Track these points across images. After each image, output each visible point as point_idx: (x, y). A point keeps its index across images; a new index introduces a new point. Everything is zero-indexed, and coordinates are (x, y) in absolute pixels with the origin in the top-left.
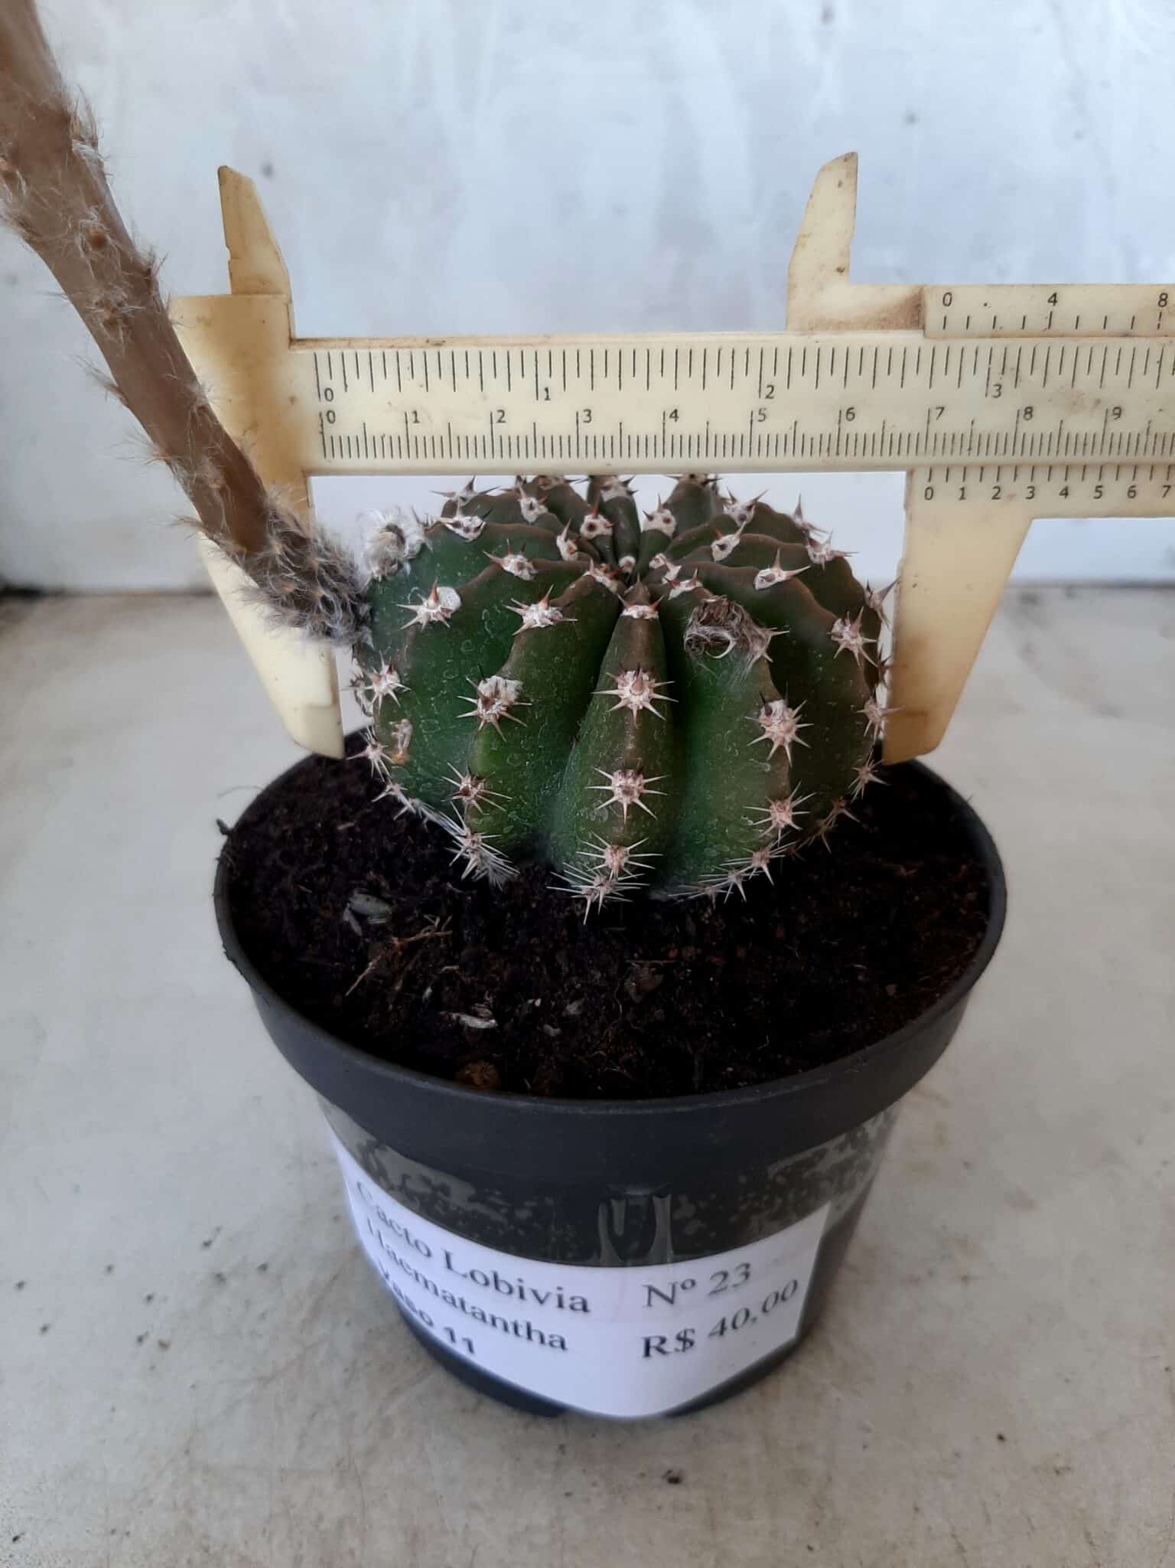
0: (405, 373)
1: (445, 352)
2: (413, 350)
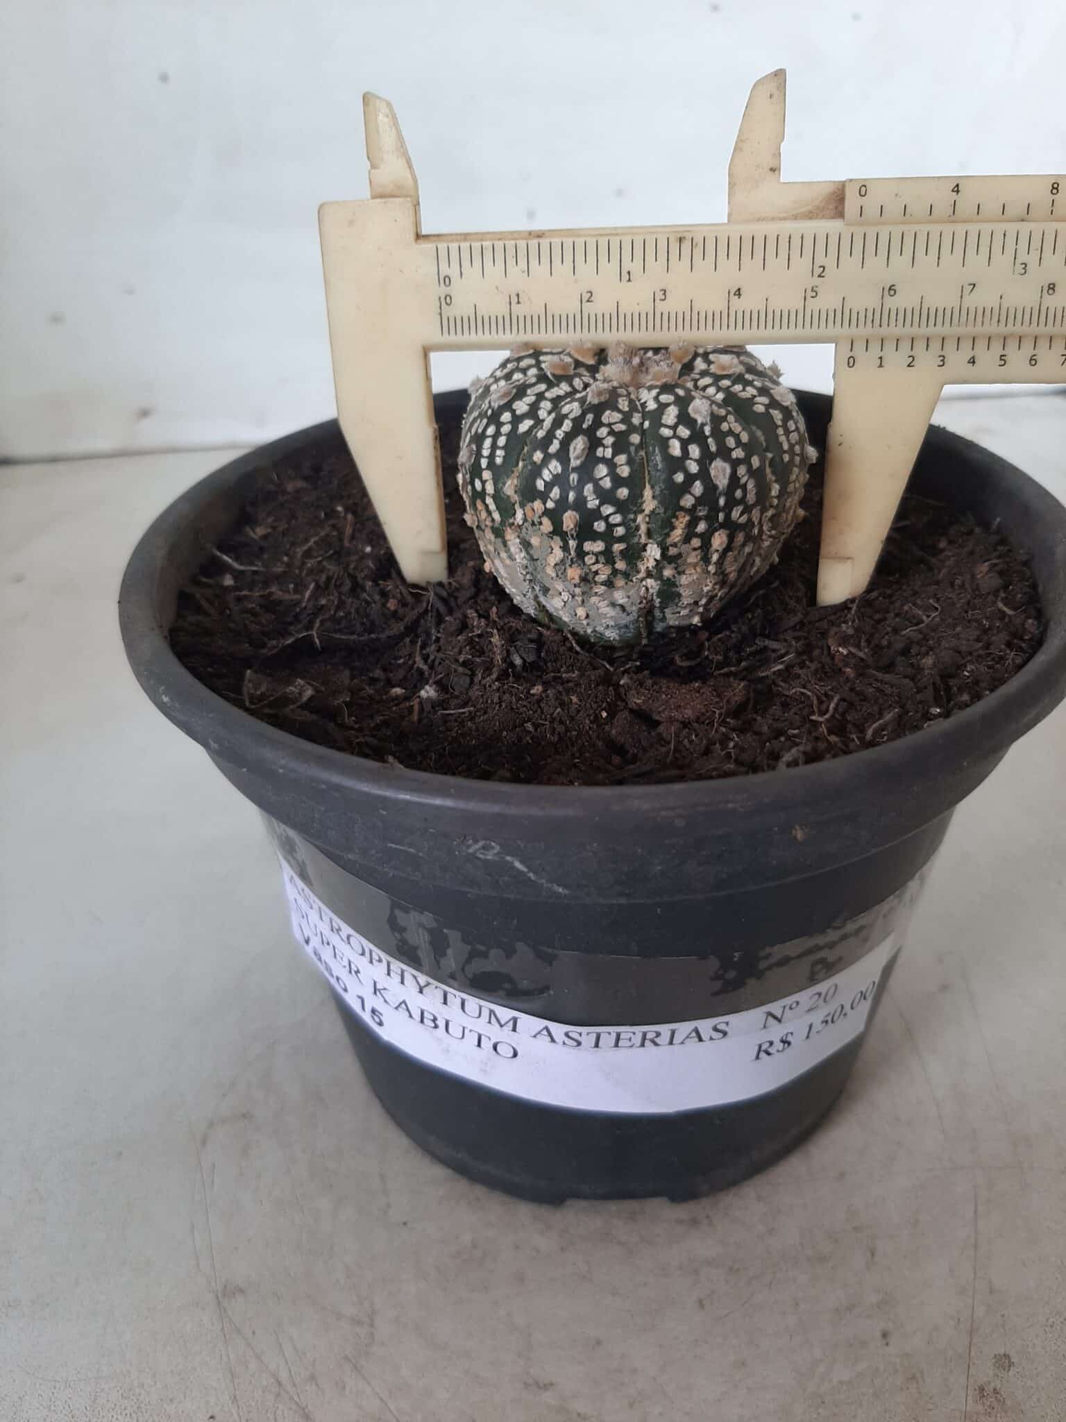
0: (511, 261)
1: (545, 242)
2: (518, 242)
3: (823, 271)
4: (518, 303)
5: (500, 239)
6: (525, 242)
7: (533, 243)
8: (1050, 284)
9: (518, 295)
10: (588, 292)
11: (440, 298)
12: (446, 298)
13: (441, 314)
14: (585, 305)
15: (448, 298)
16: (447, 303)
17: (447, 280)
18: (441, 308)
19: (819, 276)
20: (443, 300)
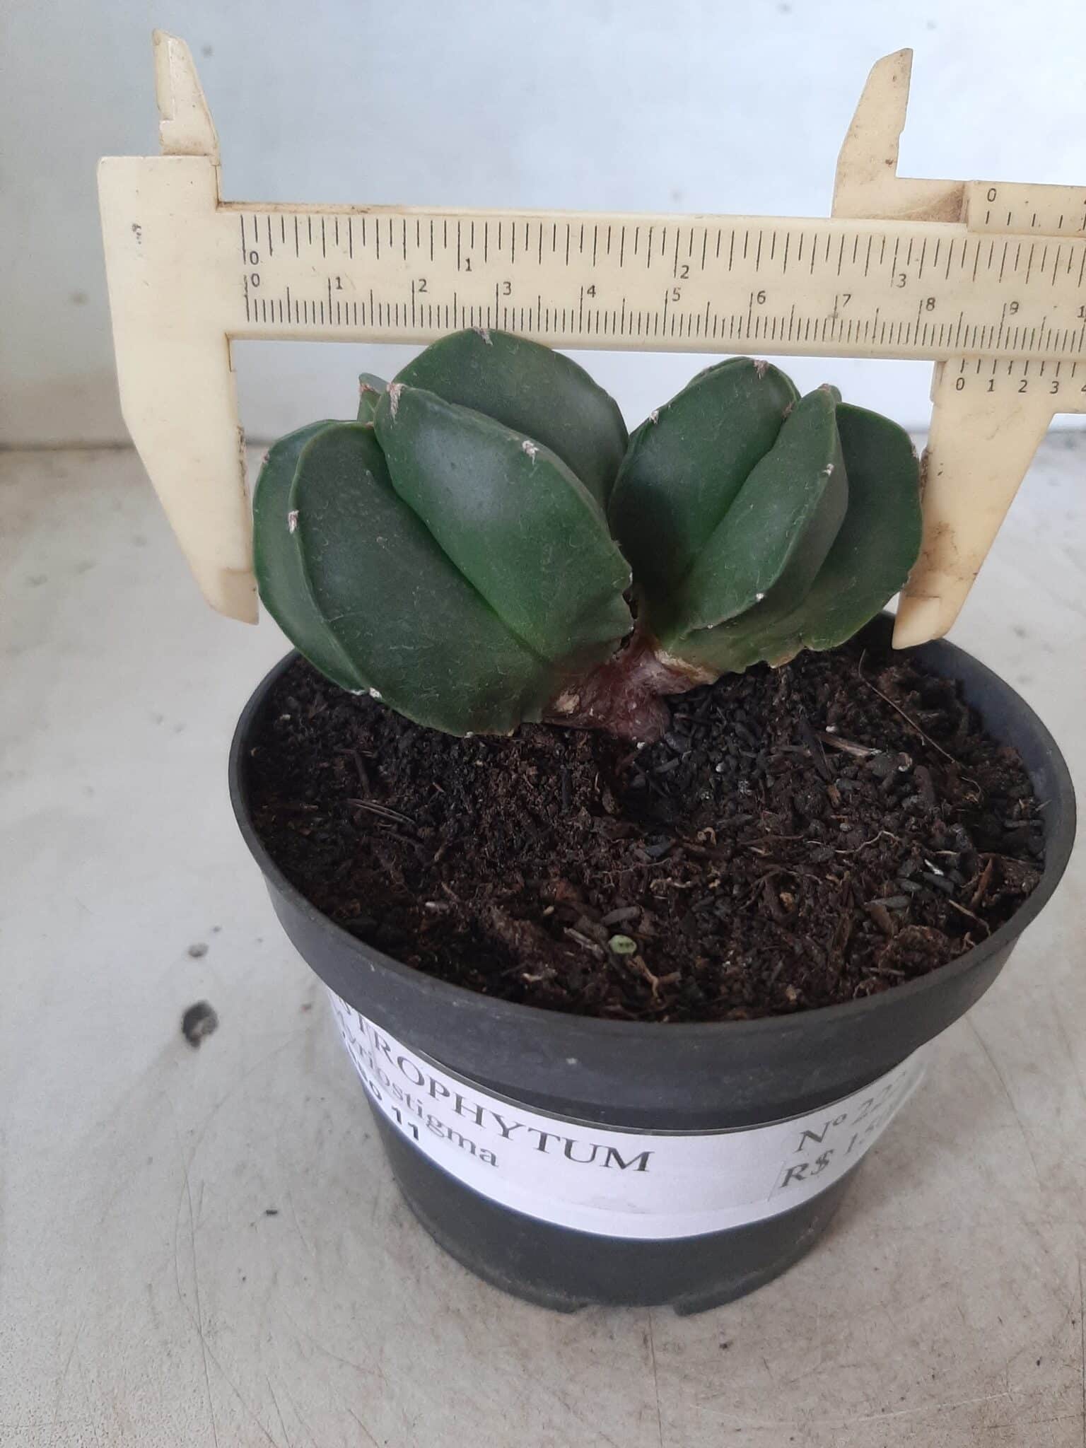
3: (687, 272)
4: (339, 287)
5: (318, 212)
6: (347, 217)
7: (357, 220)
8: (929, 299)
9: (338, 279)
10: (420, 280)
11: (245, 277)
12: (252, 278)
13: (246, 296)
14: (418, 294)
15: (255, 278)
16: (253, 284)
17: (254, 256)
18: (246, 288)
19: (682, 277)
20: (249, 279)
